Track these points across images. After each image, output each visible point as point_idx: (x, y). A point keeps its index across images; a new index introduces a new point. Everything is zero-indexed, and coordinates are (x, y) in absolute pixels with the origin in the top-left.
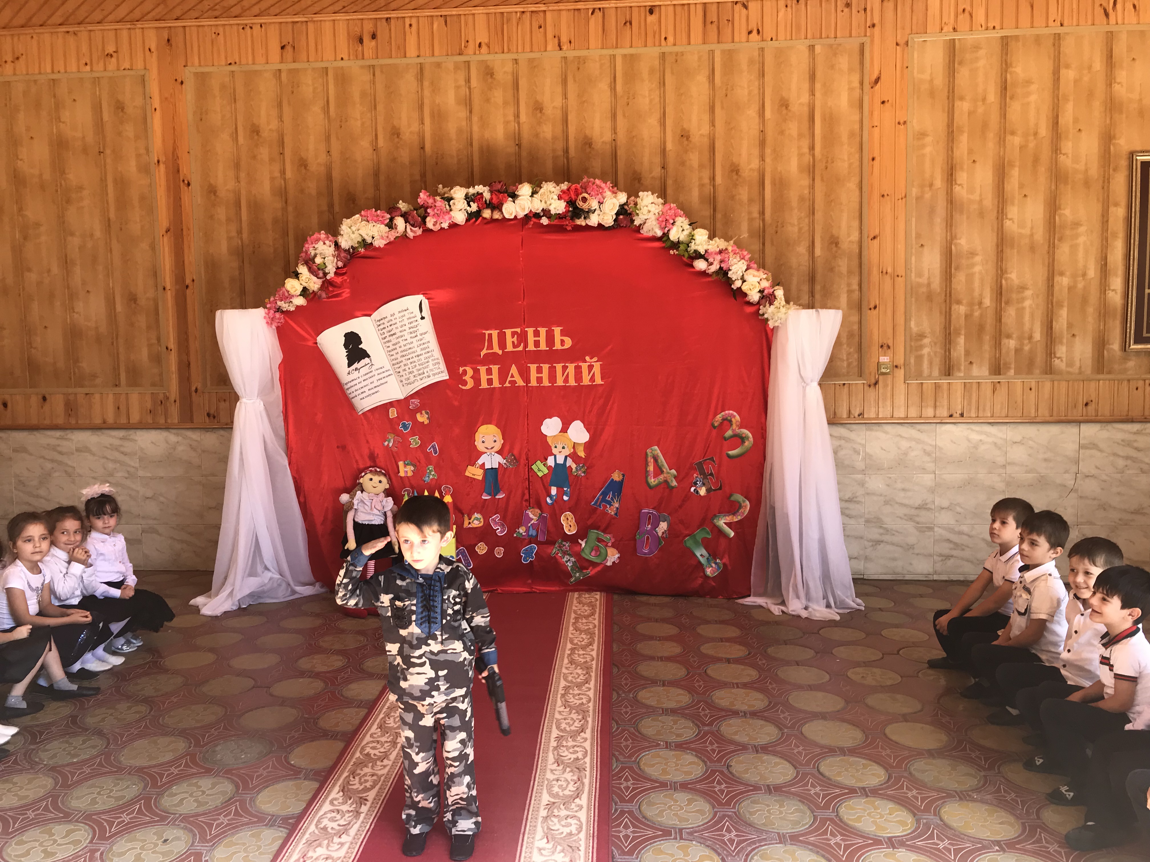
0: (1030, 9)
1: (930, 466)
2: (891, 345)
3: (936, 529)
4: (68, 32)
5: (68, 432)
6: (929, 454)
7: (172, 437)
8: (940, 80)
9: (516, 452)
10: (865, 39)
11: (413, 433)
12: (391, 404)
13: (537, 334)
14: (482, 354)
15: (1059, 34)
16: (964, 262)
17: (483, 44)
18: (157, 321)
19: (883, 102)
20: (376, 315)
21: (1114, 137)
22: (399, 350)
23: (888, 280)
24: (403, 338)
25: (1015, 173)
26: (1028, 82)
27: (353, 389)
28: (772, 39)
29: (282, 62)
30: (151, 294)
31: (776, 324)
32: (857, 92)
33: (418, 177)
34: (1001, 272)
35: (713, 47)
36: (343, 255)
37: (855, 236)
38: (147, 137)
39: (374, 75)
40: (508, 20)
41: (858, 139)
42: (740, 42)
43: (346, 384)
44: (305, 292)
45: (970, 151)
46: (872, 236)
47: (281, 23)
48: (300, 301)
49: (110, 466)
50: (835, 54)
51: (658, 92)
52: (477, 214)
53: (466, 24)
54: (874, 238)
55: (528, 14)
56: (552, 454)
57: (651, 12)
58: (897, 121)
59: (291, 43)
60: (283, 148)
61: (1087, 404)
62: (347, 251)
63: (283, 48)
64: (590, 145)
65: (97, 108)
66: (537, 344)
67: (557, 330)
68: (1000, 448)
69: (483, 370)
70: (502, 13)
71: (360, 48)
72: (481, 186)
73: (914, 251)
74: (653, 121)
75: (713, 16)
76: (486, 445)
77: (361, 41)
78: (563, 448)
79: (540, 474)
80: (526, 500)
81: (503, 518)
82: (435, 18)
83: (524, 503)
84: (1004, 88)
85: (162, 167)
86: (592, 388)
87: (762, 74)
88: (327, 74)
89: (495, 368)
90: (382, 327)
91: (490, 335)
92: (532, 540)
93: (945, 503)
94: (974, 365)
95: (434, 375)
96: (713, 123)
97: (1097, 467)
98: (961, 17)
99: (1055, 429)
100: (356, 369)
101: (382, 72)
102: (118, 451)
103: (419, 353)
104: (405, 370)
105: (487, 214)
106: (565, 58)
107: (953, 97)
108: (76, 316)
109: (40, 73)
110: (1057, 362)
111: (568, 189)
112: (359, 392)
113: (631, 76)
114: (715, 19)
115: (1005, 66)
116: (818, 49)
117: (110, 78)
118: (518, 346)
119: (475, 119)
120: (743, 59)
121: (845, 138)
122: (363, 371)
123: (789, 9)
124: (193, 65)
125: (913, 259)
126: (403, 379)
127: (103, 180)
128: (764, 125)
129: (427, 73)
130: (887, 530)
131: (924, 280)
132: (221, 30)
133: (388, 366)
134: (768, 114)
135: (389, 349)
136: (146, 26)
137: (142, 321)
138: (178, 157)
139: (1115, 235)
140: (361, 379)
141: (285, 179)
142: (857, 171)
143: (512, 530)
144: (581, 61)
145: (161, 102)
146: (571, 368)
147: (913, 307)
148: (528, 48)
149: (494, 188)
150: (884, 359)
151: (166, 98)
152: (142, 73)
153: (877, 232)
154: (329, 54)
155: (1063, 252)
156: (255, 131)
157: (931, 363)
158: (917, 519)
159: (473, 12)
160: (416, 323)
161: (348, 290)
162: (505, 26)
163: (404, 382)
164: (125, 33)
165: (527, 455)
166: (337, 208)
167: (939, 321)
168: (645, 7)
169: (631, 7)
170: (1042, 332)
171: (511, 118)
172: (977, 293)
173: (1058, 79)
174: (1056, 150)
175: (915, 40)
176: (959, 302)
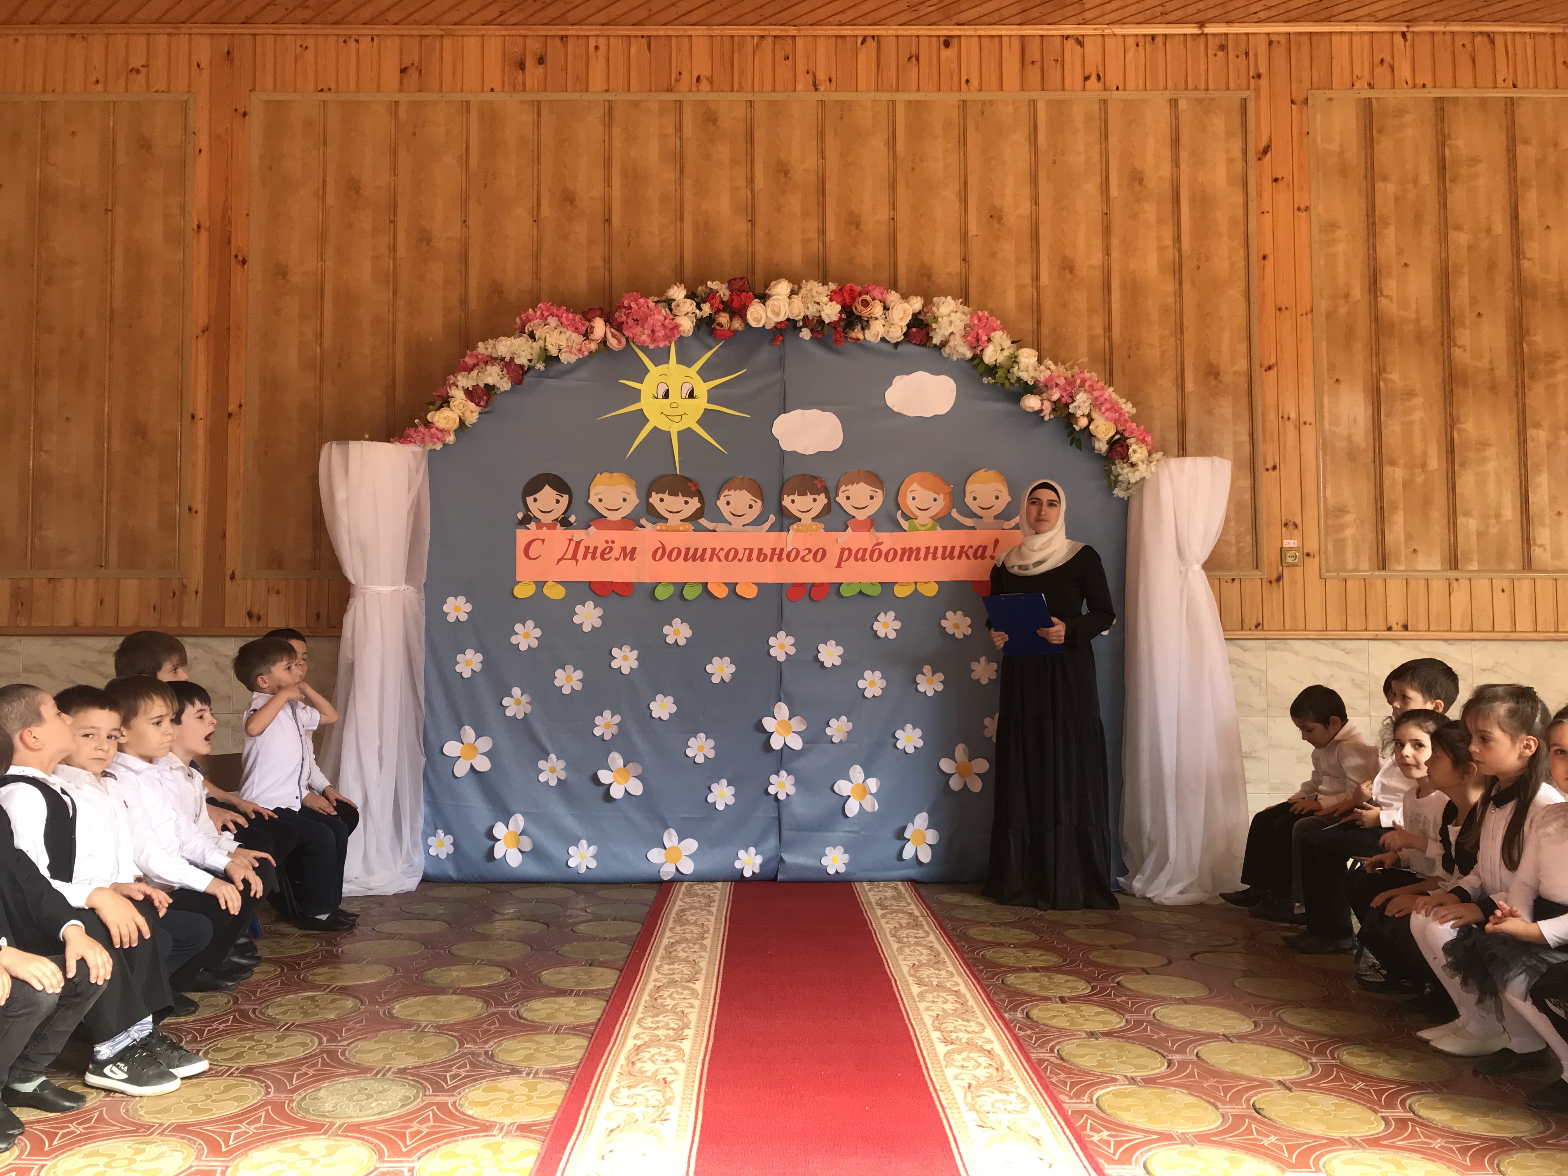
0: (1470, 62)
1: (1362, 705)
2: (1299, 523)
4: (73, 35)
5: (13, 639)
6: (1358, 687)
8: (1354, 154)
10: (1248, 93)
15: (1512, 99)
16: (1398, 405)
17: (702, 78)
18: (178, 465)
19: (1276, 180)
23: (1290, 427)
25: (1464, 282)
26: (1474, 161)
28: (1118, 88)
29: (401, 90)
30: (170, 424)
32: (1239, 166)
33: (600, 263)
34: (1450, 421)
35: (1033, 95)
37: (1242, 365)
38: (184, 191)
39: (539, 115)
40: (741, 46)
41: (1242, 229)
42: (1073, 90)
45: (1400, 252)
46: (1266, 365)
47: (403, 35)
50: (1206, 112)
51: (956, 155)
52: (711, 319)
53: (679, 51)
54: (1270, 368)
55: (770, 40)
57: (947, 44)
58: (1296, 206)
59: (416, 64)
60: (395, 213)
63: (403, 71)
64: (858, 224)
65: (109, 148)
70: (732, 37)
71: (520, 77)
73: (1326, 388)
74: (949, 194)
75: (1034, 52)
77: (522, 66)
82: (633, 40)
84: (1442, 167)
85: (204, 235)
87: (1105, 136)
88: (468, 110)
94: (1420, 554)
96: (1035, 202)
98: (1378, 70)
101: (551, 111)
105: (724, 318)
106: (823, 102)
107: (1373, 176)
108: (44, 457)
109: (23, 92)
110: (1536, 552)
111: (841, 289)
113: (918, 131)
114: (1037, 58)
115: (1442, 138)
116: (1183, 104)
117: (133, 103)
119: (688, 182)
120: (1077, 114)
121: (1223, 227)
123: (1141, 48)
124: (264, 90)
125: (1326, 399)
127: (109, 251)
128: (1108, 205)
129: (618, 115)
131: (1342, 430)
132: (310, 42)
134: (1114, 191)
136: (196, 30)
137: (152, 466)
138: (230, 222)
141: (395, 259)
142: (1242, 273)
144: (845, 107)
145: (210, 141)
147: (1329, 469)
148: (768, 86)
150: (1289, 543)
151: (219, 136)
152: (185, 97)
153: (1273, 361)
154: (472, 82)
155: (1537, 394)
156: (353, 187)
157: (1357, 552)
159: (689, 33)
162: (736, 54)
164: (162, 40)
166: (473, 304)
167: (1365, 490)
168: (939, 36)
169: (918, 36)
170: (1514, 508)
171: (741, 182)
172: (1418, 449)
173: (1515, 156)
174: (1517, 253)
175: (1318, 97)
176: (1393, 463)
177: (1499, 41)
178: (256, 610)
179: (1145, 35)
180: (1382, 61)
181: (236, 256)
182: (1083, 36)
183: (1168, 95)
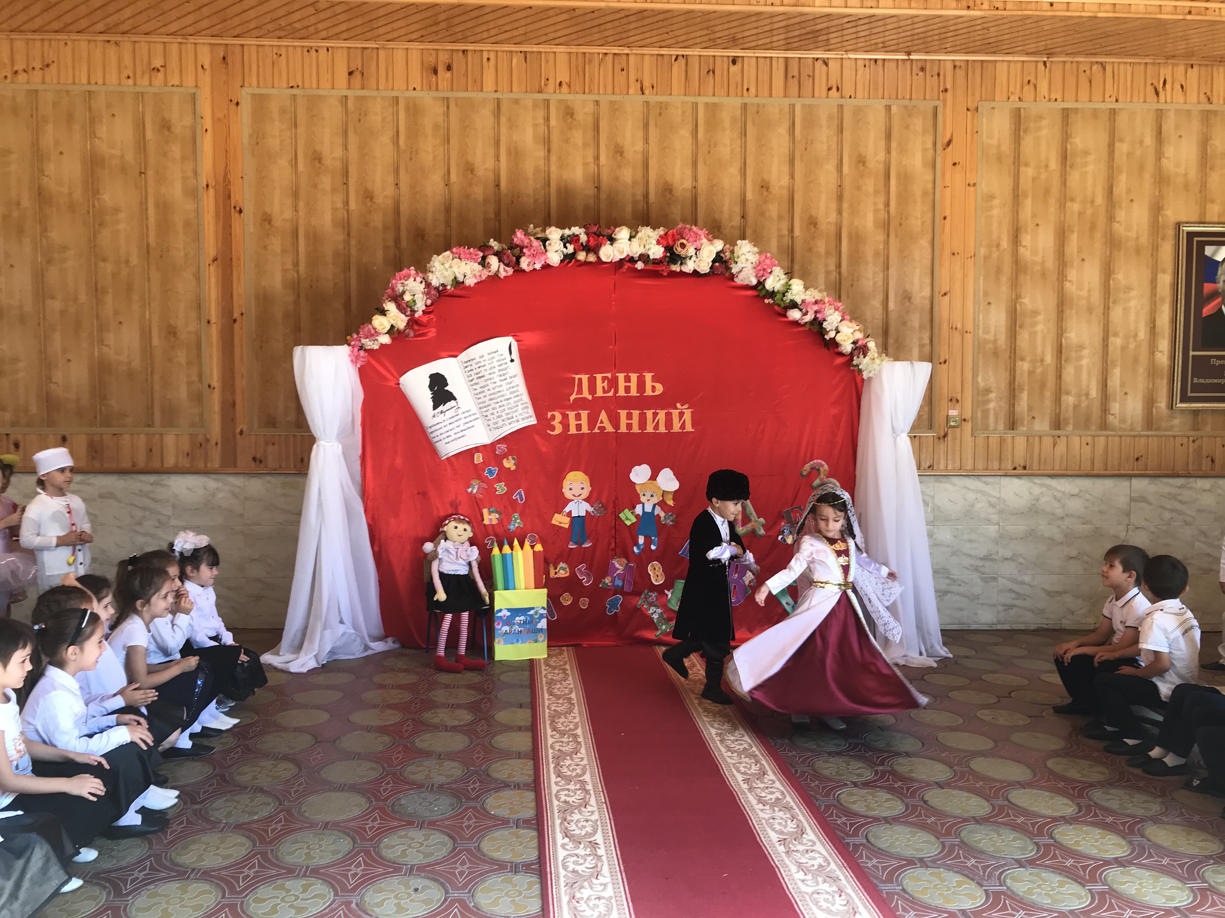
0: (1088, 84)
1: (995, 518)
2: (959, 399)
3: (1000, 579)
4: (108, 41)
5: (91, 476)
6: (992, 505)
7: (211, 483)
8: (1006, 147)
9: (604, 500)
10: (938, 102)
11: (498, 480)
12: (477, 449)
13: (628, 379)
14: (572, 398)
15: (1114, 109)
16: (1028, 320)
17: (563, 83)
18: (199, 356)
19: (955, 164)
20: (463, 356)
21: (1162, 208)
22: (487, 393)
23: (957, 334)
24: (493, 381)
25: (1074, 237)
26: (1086, 153)
27: (438, 433)
28: (850, 97)
29: (349, 88)
30: (193, 327)
31: (871, 375)
32: (930, 153)
33: (492, 215)
34: (1060, 331)
35: (793, 101)
36: (433, 292)
37: (927, 292)
38: (195, 159)
40: (590, 61)
41: (931, 198)
42: (820, 97)
43: (431, 427)
44: (392, 331)
45: (1034, 216)
46: (943, 292)
47: (349, 48)
48: (385, 339)
49: (139, 514)
50: (910, 115)
51: (739, 142)
52: (573, 256)
53: (547, 62)
54: (945, 294)
55: (611, 56)
56: (640, 502)
57: (734, 62)
58: (967, 183)
59: (360, 69)
60: (347, 179)
61: (1137, 459)
62: (436, 289)
63: (350, 73)
64: (671, 191)
65: (140, 126)
66: (627, 389)
67: (648, 376)
68: (1059, 501)
69: (572, 415)
70: (585, 53)
71: (434, 80)
72: (577, 228)
73: (981, 308)
74: (734, 170)
75: (794, 70)
76: (573, 492)
77: (435, 72)
78: (652, 496)
79: (628, 523)
80: (612, 550)
81: (589, 568)
82: (514, 54)
83: (610, 553)
84: (1064, 157)
85: (211, 191)
86: (682, 435)
87: (841, 130)
88: (397, 104)
89: (584, 414)
90: (469, 368)
91: (580, 380)
92: (618, 591)
93: (1009, 554)
94: (1036, 420)
95: (523, 419)
96: (792, 176)
97: (1146, 520)
98: (1026, 88)
99: (1108, 484)
100: (442, 412)
101: (457, 104)
102: (149, 498)
103: (508, 397)
104: (493, 414)
105: (581, 256)
106: (648, 102)
107: (1019, 163)
108: (105, 349)
109: (74, 83)
110: (1111, 418)
111: (666, 234)
112: (445, 436)
113: (713, 123)
114: (796, 73)
115: (1066, 137)
116: (894, 109)
117: (156, 94)
118: (608, 391)
119: (553, 158)
120: (823, 115)
121: (918, 197)
122: (449, 414)
123: (867, 69)
124: (250, 86)
125: (981, 316)
126: (490, 423)
127: (144, 203)
128: (841, 180)
129: (504, 108)
130: (954, 581)
131: (990, 337)
132: (283, 51)
133: (474, 410)
134: (846, 169)
135: (476, 392)
136: (200, 41)
137: (181, 356)
138: (229, 182)
139: (1162, 300)
140: (447, 423)
141: (348, 211)
142: (930, 229)
143: (598, 580)
144: (663, 107)
145: (213, 124)
146: (662, 415)
147: (981, 363)
148: (609, 90)
149: (591, 231)
150: (953, 413)
151: (219, 120)
152: (193, 91)
153: (948, 289)
154: (400, 83)
155: (1116, 313)
156: (317, 158)
157: (996, 417)
158: (982, 570)
159: (554, 50)
160: (506, 366)
161: (434, 330)
162: (587, 66)
163: (492, 426)
164: (174, 48)
165: (614, 502)
166: (404, 243)
167: (1004, 376)
168: (728, 57)
169: (714, 56)
170: (1097, 389)
171: (591, 159)
172: (1039, 350)
173: (1113, 151)
174: (1111, 218)
175: (984, 106)
176: (1022, 359)
177: (1109, 68)
178: (258, 456)
179: (870, 59)
180: (1029, 82)
181: (235, 207)
182: (828, 59)
183: (885, 102)
